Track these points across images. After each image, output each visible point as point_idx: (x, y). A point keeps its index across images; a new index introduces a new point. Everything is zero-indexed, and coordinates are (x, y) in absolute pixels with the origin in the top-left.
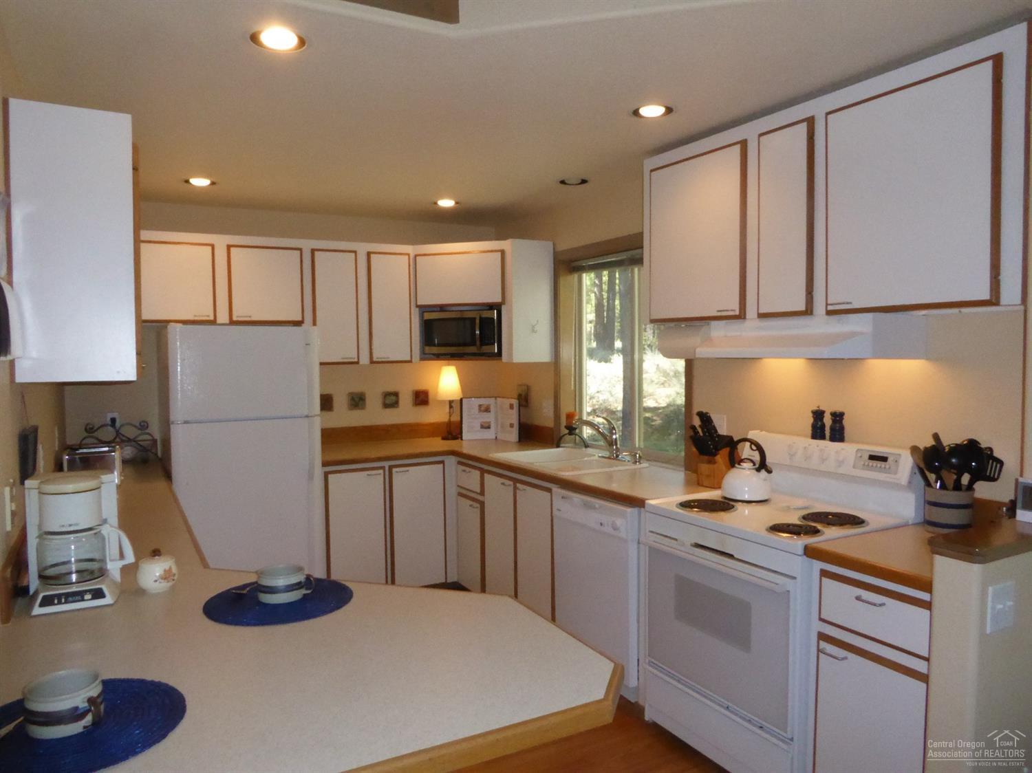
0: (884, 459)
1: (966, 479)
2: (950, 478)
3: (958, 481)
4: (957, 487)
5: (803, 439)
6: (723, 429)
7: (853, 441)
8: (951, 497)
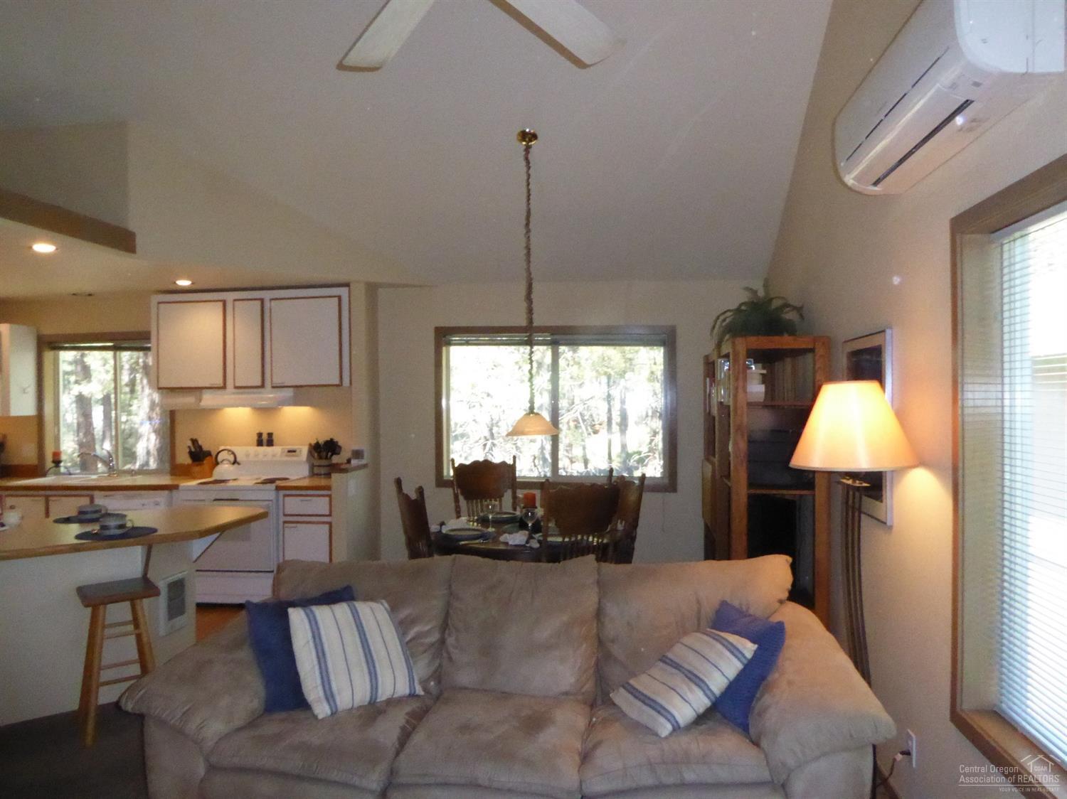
0: (294, 451)
1: (330, 454)
2: (324, 454)
3: (327, 456)
4: (326, 458)
5: (252, 447)
6: (205, 448)
7: (278, 445)
8: (324, 462)
